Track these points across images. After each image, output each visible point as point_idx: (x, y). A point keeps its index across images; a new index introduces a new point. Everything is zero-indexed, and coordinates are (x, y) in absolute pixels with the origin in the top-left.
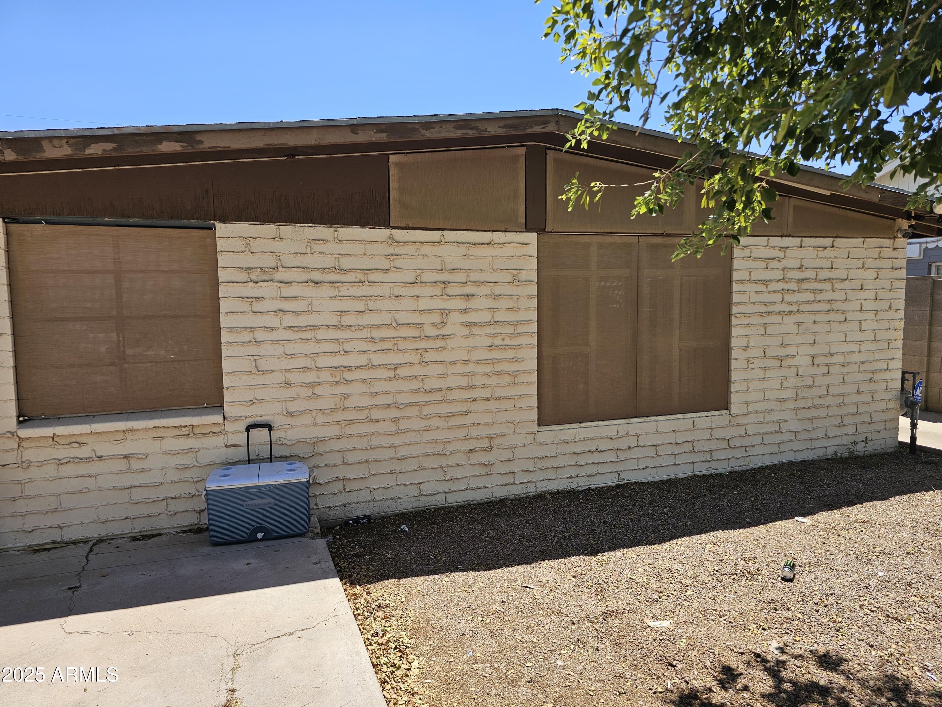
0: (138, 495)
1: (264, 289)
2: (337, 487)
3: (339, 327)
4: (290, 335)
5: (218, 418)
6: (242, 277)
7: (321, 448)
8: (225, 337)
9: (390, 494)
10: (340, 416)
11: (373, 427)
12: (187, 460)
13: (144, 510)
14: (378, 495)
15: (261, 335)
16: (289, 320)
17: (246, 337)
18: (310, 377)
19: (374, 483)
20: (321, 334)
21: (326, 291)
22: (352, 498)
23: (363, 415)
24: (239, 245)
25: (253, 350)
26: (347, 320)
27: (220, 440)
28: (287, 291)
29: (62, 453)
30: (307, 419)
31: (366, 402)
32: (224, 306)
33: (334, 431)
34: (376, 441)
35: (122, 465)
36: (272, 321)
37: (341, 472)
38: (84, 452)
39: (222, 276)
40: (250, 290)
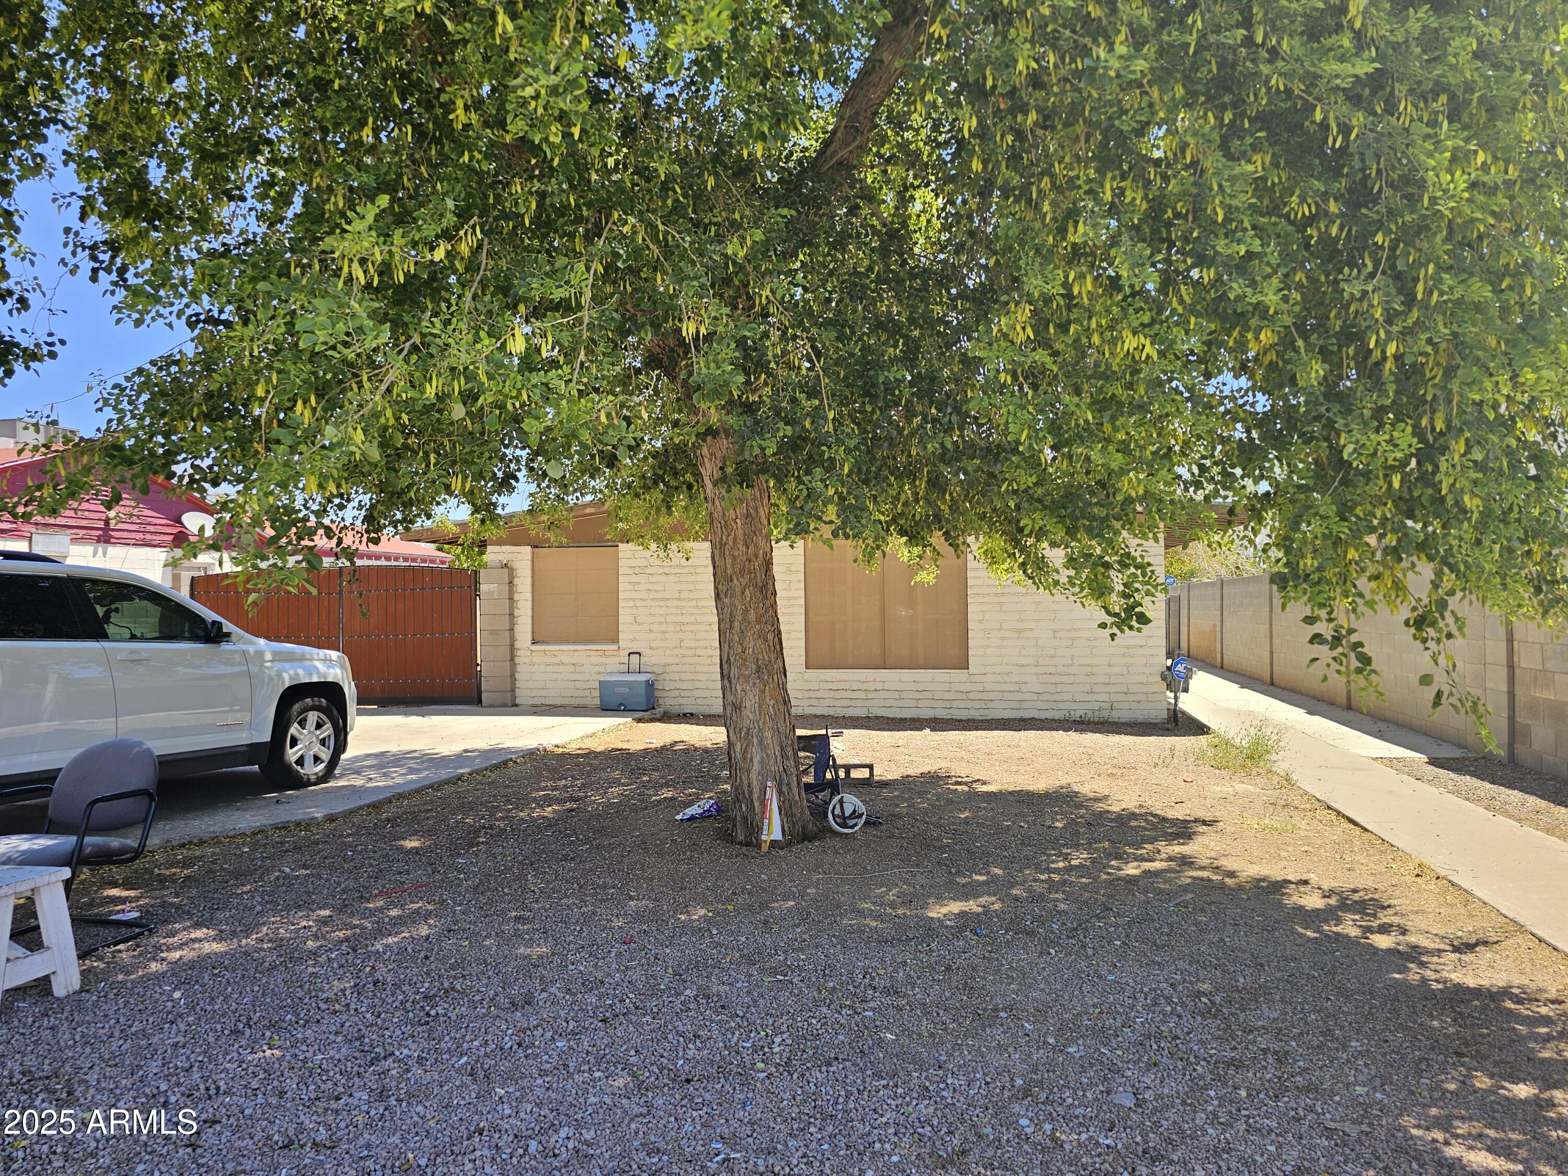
0: (578, 685)
1: (642, 578)
2: (676, 693)
3: (679, 599)
4: (654, 603)
5: (615, 647)
6: (630, 571)
7: (668, 669)
8: (621, 604)
9: (706, 702)
10: (678, 651)
11: (697, 660)
12: (601, 669)
13: (580, 693)
14: (700, 701)
15: (638, 603)
16: (653, 595)
17: (631, 604)
18: (663, 628)
19: (697, 693)
20: (669, 603)
21: (673, 578)
22: (684, 701)
23: (691, 652)
24: (630, 554)
25: (634, 611)
26: (683, 595)
27: (617, 660)
28: (652, 579)
29: (548, 660)
30: (661, 652)
31: (693, 644)
32: (621, 587)
33: (675, 660)
34: (699, 669)
35: (572, 668)
36: (644, 595)
37: (679, 685)
38: (557, 660)
39: (621, 571)
40: (634, 579)
